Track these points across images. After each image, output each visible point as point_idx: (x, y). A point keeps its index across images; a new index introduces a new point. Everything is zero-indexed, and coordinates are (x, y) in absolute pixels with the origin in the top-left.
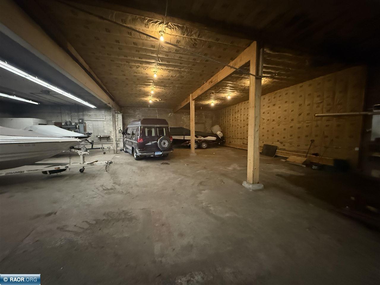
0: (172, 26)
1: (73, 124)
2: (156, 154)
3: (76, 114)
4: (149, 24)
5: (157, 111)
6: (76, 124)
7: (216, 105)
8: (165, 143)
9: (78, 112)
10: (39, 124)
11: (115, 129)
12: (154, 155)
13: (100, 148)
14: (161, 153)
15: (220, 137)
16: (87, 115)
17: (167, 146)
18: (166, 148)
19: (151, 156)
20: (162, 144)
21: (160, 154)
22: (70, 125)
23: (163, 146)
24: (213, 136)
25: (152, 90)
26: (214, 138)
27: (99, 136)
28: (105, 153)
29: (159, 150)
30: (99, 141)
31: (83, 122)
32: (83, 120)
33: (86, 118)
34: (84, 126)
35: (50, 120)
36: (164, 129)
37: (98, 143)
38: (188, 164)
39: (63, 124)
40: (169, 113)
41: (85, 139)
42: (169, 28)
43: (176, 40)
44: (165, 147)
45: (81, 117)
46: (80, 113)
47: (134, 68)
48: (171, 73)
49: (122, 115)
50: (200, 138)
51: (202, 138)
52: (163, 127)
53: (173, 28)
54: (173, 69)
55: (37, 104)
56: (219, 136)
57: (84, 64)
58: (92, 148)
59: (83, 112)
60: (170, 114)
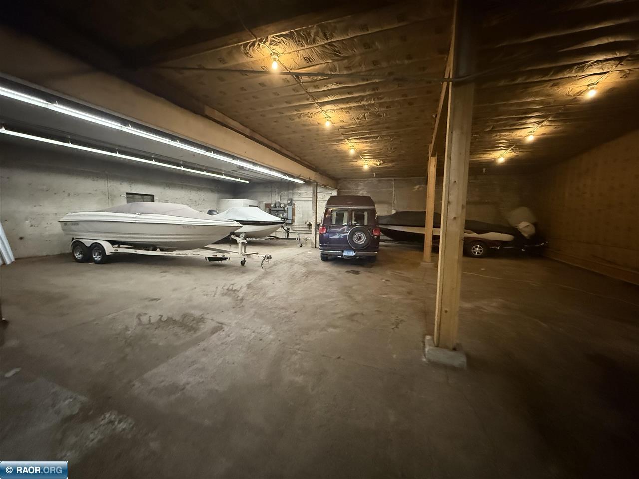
0: (276, 40)
1: (281, 206)
2: (346, 254)
3: (286, 192)
4: (247, 52)
5: (393, 183)
6: (285, 205)
7: (510, 161)
8: (360, 238)
9: (288, 190)
10: (250, 206)
11: (315, 213)
12: (342, 256)
13: (295, 239)
14: (354, 254)
15: (526, 235)
16: (297, 194)
17: (363, 243)
18: (360, 246)
19: (339, 257)
20: (355, 239)
21: (351, 255)
22: (279, 207)
23: (356, 242)
24: (501, 233)
25: (351, 147)
26: (506, 237)
27: (307, 223)
28: (301, 246)
29: (350, 249)
30: (308, 229)
31: (291, 204)
32: (291, 200)
33: (295, 198)
34: (293, 208)
35: (261, 200)
36: (366, 214)
37: (307, 232)
38: (388, 279)
39: (272, 206)
40: (416, 185)
41: (281, 225)
42: (274, 45)
43: (302, 58)
44: (361, 243)
45: (290, 197)
46: (289, 192)
47: (297, 120)
48: (353, 114)
49: (338, 191)
50: (469, 233)
51: (475, 235)
52: (364, 210)
53: (279, 43)
54: (348, 106)
55: (248, 182)
56: (523, 233)
57: (241, 127)
58: (287, 238)
59: (293, 190)
60: (417, 187)
